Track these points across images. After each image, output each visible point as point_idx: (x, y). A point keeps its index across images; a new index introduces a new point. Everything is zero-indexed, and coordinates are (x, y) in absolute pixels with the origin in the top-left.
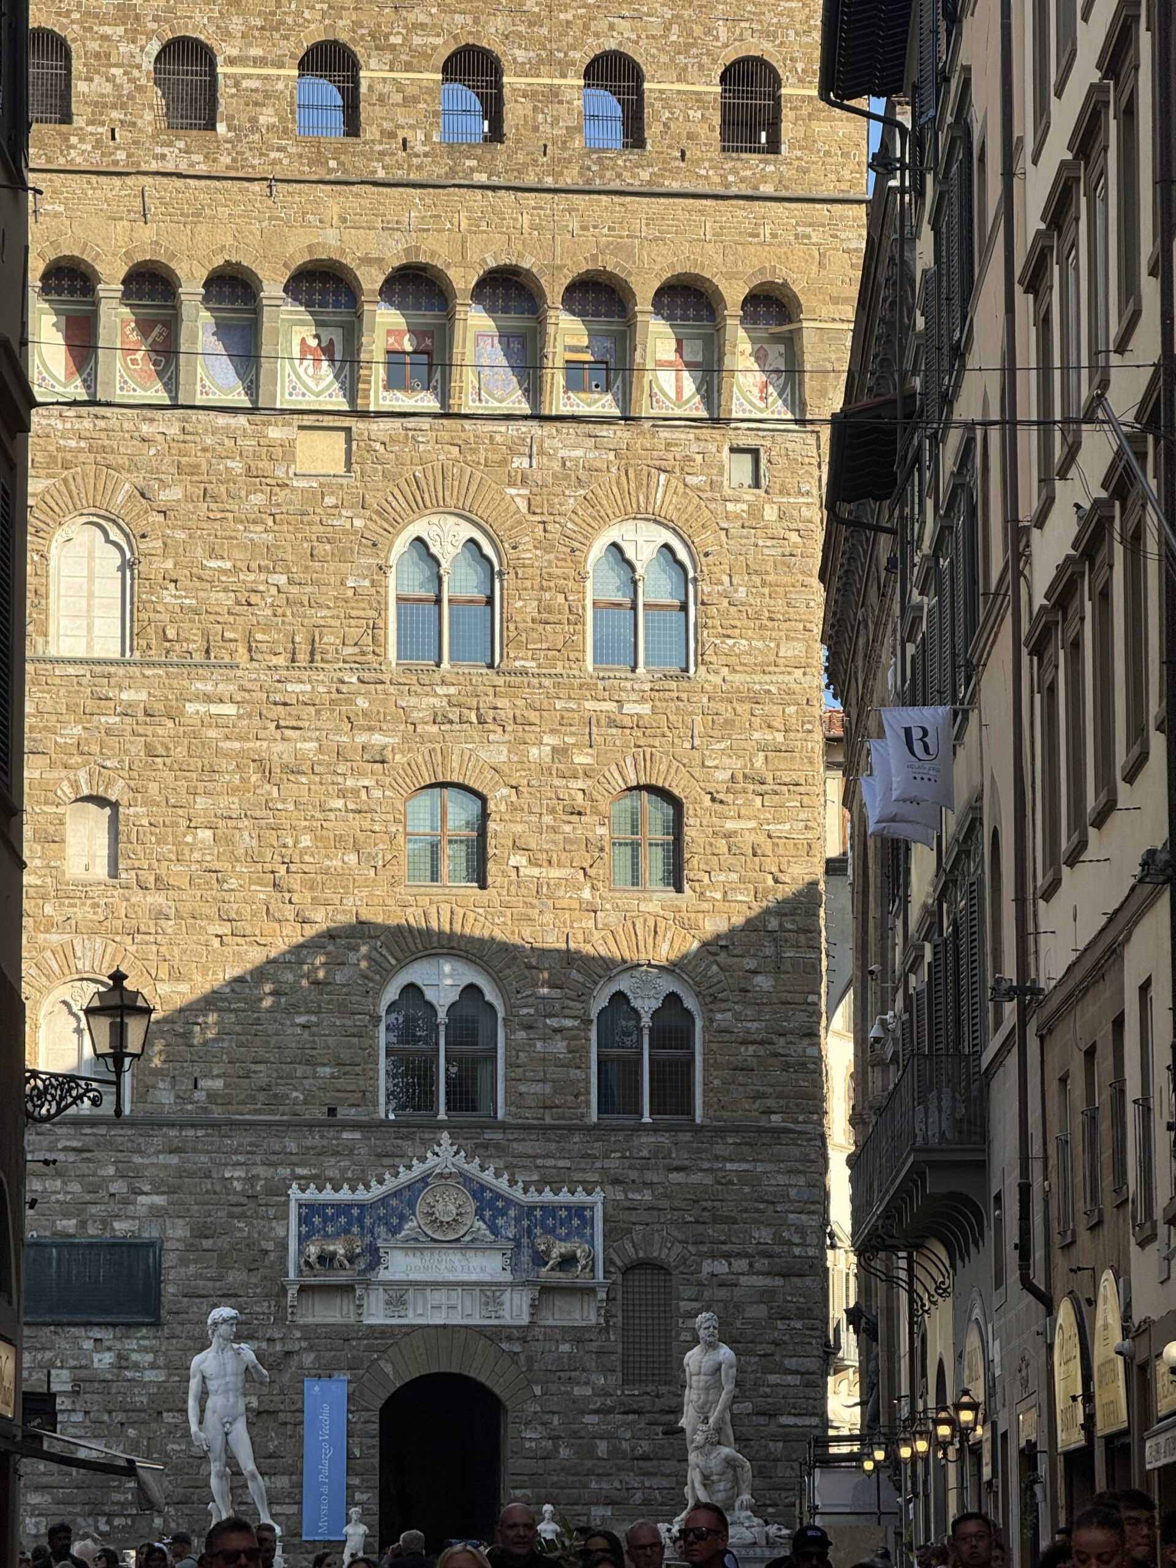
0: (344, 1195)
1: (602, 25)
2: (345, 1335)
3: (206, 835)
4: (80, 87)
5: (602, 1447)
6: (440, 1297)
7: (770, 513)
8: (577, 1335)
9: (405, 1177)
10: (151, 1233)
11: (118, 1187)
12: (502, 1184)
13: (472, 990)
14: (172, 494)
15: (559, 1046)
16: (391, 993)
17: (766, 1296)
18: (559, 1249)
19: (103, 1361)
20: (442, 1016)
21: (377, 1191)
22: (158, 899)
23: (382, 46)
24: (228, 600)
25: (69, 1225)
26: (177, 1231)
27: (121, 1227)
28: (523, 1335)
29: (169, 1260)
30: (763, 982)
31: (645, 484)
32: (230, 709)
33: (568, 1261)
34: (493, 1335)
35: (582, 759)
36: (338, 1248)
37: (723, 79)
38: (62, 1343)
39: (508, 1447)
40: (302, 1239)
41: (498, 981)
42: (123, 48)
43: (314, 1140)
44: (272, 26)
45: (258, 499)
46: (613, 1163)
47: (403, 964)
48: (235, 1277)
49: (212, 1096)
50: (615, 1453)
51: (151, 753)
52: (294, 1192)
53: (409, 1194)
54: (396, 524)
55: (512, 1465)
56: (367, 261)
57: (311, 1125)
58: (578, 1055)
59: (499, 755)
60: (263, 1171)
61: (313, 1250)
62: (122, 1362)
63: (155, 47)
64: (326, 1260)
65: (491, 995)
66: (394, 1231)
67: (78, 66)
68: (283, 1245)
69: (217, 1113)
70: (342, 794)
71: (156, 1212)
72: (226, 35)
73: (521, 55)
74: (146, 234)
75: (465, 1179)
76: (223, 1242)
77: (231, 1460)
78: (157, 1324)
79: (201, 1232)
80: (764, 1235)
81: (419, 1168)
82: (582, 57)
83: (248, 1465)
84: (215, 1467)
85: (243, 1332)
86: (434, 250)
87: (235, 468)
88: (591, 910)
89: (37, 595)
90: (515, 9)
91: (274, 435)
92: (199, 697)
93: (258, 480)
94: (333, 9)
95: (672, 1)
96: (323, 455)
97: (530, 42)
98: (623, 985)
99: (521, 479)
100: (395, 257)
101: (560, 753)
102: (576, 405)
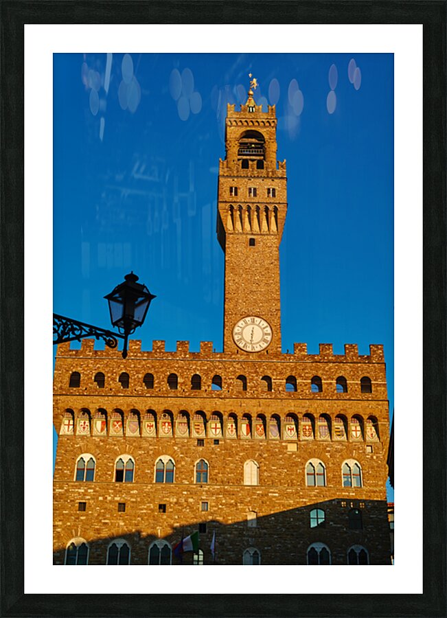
1: (339, 372)
4: (248, 384)
13: (324, 549)
15: (341, 560)
16: (309, 549)
20: (319, 555)
22: (265, 531)
24: (276, 475)
30: (380, 547)
31: (352, 453)
54: (306, 460)
59: (327, 503)
63: (261, 377)
65: (328, 549)
67: (248, 381)
70: (298, 510)
74: (260, 409)
82: (335, 377)
86: (311, 410)
87: (277, 450)
88: (346, 533)
89: (242, 474)
90: (324, 370)
91: (284, 444)
92: (271, 492)
93: (281, 453)
94: (292, 370)
95: (351, 367)
96: (292, 448)
97: (325, 375)
98: (353, 547)
99: (329, 451)
100: (304, 412)
101: (338, 502)
102: (338, 438)
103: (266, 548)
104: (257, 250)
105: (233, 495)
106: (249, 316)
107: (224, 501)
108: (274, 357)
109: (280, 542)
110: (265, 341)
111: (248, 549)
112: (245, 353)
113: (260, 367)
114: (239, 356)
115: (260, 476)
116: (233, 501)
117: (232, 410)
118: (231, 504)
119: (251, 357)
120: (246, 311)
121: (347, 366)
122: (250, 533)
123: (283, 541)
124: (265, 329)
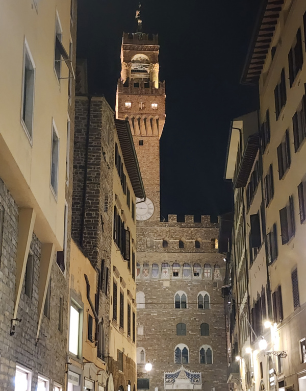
0: (171, 373)
3: (153, 329)
6: (182, 385)
7: (218, 290)
10: (148, 378)
12: (189, 372)
13: (185, 348)
14: (149, 289)
15: (196, 355)
16: (176, 348)
17: (221, 385)
18: (196, 380)
20: (182, 351)
21: (175, 373)
22: (148, 337)
23: (172, 237)
26: (151, 378)
27: (144, 377)
29: (150, 381)
31: (204, 287)
35: (197, 320)
36: (170, 380)
37: (211, 240)
40: (166, 379)
41: (188, 347)
42: (143, 238)
43: (167, 366)
44: (160, 235)
45: (159, 289)
46: (202, 369)
47: (177, 345)
48: (158, 383)
49: (155, 361)
51: (147, 319)
52: (165, 373)
53: (178, 373)
54: (175, 292)
56: (171, 262)
58: (198, 356)
59: (188, 319)
60: (161, 370)
61: (167, 380)
63: (147, 238)
68: (164, 379)
69: (155, 363)
70: (169, 324)
71: (148, 375)
72: (155, 236)
73: (188, 238)
74: (146, 259)
75: (185, 371)
76: (156, 380)
78: (149, 389)
79: (154, 378)
80: (221, 378)
81: (179, 370)
86: (179, 260)
87: (156, 286)
88: (199, 337)
90: (187, 233)
92: (152, 313)
93: (159, 287)
94: (167, 233)
95: (204, 230)
96: (167, 284)
97: (189, 236)
98: (203, 346)
100: (174, 260)
101: (195, 319)
102: (196, 277)
103: (149, 348)
104: (144, 149)
108: (156, 224)
109: (158, 344)
110: (149, 213)
113: (146, 231)
115: (146, 302)
119: (140, 225)
122: (139, 339)
124: (150, 205)
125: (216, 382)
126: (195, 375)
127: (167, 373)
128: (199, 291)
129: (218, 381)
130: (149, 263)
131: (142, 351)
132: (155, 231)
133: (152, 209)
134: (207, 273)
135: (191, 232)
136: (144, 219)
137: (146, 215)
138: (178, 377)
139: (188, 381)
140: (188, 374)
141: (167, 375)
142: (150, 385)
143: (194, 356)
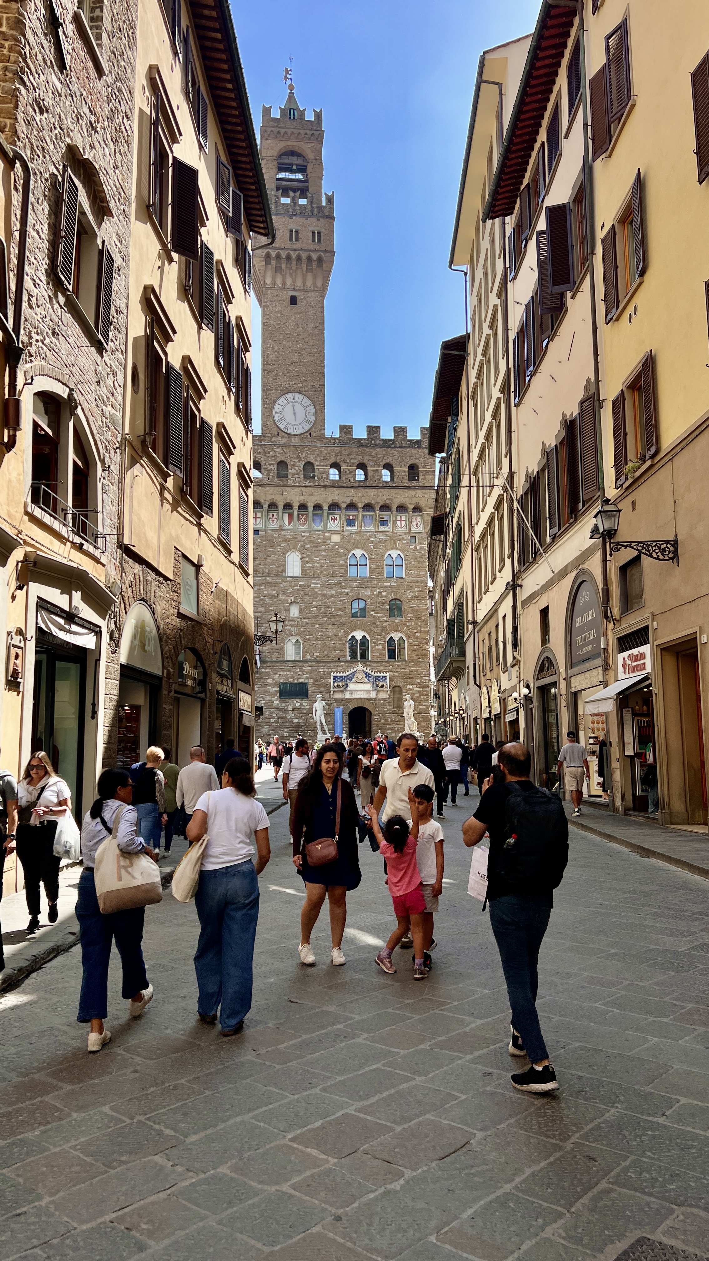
0: (341, 674)
1: (386, 458)
2: (342, 700)
3: (315, 609)
4: (289, 471)
5: (389, 720)
6: (359, 692)
7: (418, 548)
8: (384, 699)
9: (352, 671)
10: (306, 681)
11: (300, 673)
12: (370, 672)
13: (364, 637)
14: (308, 546)
15: (380, 647)
16: (350, 637)
17: (419, 692)
18: (381, 684)
19: (298, 705)
20: (359, 642)
21: (347, 673)
22: (307, 620)
23: (345, 462)
24: (318, 565)
25: (291, 680)
26: (311, 681)
27: (301, 680)
28: (375, 699)
29: (310, 686)
30: (418, 634)
31: (396, 544)
32: (319, 586)
33: (382, 686)
34: (369, 699)
35: (384, 594)
36: (341, 684)
37: (409, 467)
38: (291, 702)
39: (372, 719)
40: (334, 682)
41: (369, 635)
42: (298, 464)
43: (336, 664)
44: (325, 459)
45: (324, 547)
46: (391, 668)
47: (351, 632)
48: (322, 689)
49: (317, 656)
50: (392, 721)
51: (305, 593)
52: (332, 674)
53: (353, 674)
54: (349, 552)
55: (373, 723)
56: (343, 502)
57: (335, 662)
58: (384, 649)
59: (369, 593)
60: (326, 670)
61: (336, 684)
62: (301, 705)
63: (303, 463)
64: (338, 686)
65: (368, 637)
66: (351, 681)
67: (289, 467)
68: (330, 683)
69: (318, 659)
70: (340, 601)
71: (307, 678)
72: (317, 461)
73: (371, 464)
74: (302, 498)
75: (364, 671)
76: (320, 683)
77: (321, 723)
78: (308, 698)
79: (316, 681)
80: (419, 681)
81: (355, 669)
82: (382, 464)
83: (324, 723)
84: (318, 724)
85: (323, 699)
86: (356, 500)
87: (319, 541)
88: (386, 621)
89: (284, 565)
90: (370, 455)
91: (326, 534)
92: (313, 583)
93: (324, 543)
94: (336, 456)
95: (399, 453)
96: (336, 538)
97: (373, 461)
98: (392, 635)
99: (372, 542)
100: (348, 501)
101: (380, 593)
102: (382, 528)
103: (308, 637)
104: (299, 311)
105: (275, 586)
106: (290, 392)
107: (265, 592)
108: (318, 440)
109: (322, 631)
110: (308, 422)
111: (290, 638)
112: (286, 436)
113: (302, 452)
114: (279, 438)
115: (302, 567)
116: (274, 592)
117: (273, 499)
118: (273, 595)
119: (293, 441)
120: (287, 386)
121: (395, 452)
122: (293, 623)
123: (324, 630)
124: (308, 409)
125: (411, 687)
126: (379, 677)
127: (335, 674)
128: (388, 550)
129: (414, 686)
130: (309, 504)
131: (297, 641)
132: (317, 452)
133: (312, 414)
134: (401, 521)
135: (377, 454)
136: (299, 432)
137: (303, 425)
138: (353, 680)
139: (368, 687)
140: (368, 676)
141: (336, 677)
142: (310, 692)
143: (378, 649)
